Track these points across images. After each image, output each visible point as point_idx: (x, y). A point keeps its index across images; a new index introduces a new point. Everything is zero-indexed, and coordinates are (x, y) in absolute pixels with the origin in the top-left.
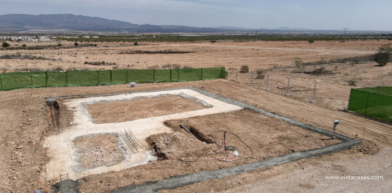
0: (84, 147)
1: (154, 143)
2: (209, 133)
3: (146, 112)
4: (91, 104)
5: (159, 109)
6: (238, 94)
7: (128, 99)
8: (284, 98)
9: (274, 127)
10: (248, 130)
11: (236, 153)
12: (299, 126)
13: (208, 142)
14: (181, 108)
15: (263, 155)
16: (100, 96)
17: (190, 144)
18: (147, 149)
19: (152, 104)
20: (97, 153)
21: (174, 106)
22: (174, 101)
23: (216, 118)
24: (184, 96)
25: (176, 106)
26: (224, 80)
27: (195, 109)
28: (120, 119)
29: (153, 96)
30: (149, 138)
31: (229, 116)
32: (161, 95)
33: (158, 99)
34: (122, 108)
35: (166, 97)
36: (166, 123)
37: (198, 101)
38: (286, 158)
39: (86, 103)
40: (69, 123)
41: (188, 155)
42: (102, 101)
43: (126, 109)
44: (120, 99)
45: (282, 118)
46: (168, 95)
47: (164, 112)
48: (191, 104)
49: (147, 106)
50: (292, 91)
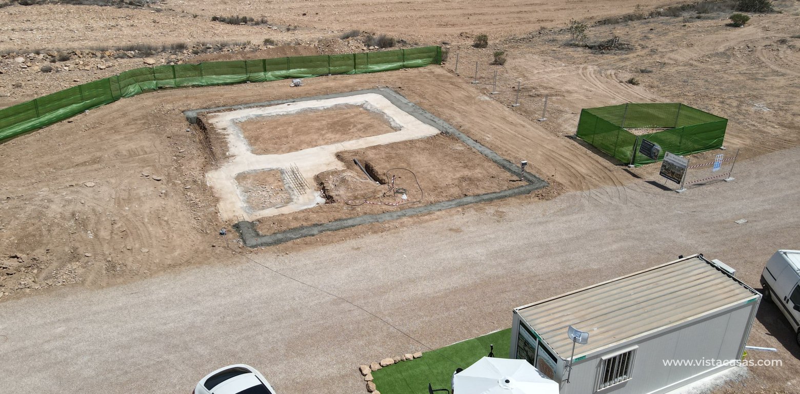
0: (249, 186)
1: (322, 184)
2: (385, 171)
3: (315, 137)
4: (243, 120)
5: (332, 132)
6: (446, 103)
7: (292, 113)
8: (507, 112)
9: (464, 162)
10: (431, 167)
11: (405, 197)
12: (495, 162)
13: (382, 182)
14: (361, 130)
15: (432, 199)
16: (254, 107)
17: (360, 185)
18: (315, 190)
19: (324, 122)
20: (264, 193)
21: (352, 127)
22: (353, 117)
23: (400, 149)
24: (369, 107)
25: (355, 126)
26: (437, 69)
27: (378, 133)
28: (284, 147)
29: (325, 108)
30: (318, 176)
31: (417, 145)
32: (336, 105)
33: (333, 112)
34: (286, 130)
35: (343, 109)
36: (339, 156)
37: (385, 117)
38: (454, 203)
39: (237, 120)
40: (224, 154)
41: (356, 198)
42: (258, 116)
43: (290, 130)
44: (281, 114)
45: (482, 149)
46: (348, 106)
47: (338, 136)
48: (376, 123)
49: (316, 124)
50: (530, 96)
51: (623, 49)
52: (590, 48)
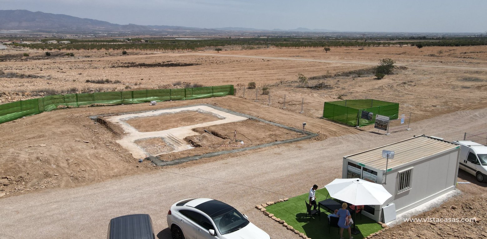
0: (144, 145)
1: (190, 141)
2: (225, 134)
3: (175, 124)
4: (127, 119)
5: (185, 122)
6: (245, 108)
7: (156, 115)
8: (281, 110)
9: (268, 129)
10: (251, 132)
11: (242, 143)
12: (285, 128)
13: (224, 138)
14: (201, 120)
15: (258, 143)
16: (132, 113)
17: (214, 139)
18: (187, 144)
19: (178, 118)
20: (155, 148)
21: (195, 120)
22: (194, 116)
23: (229, 126)
24: (201, 111)
25: (197, 119)
26: (233, 97)
27: (212, 121)
28: (159, 129)
29: (176, 112)
30: (186, 138)
31: (238, 124)
32: (182, 111)
33: (180, 115)
34: (156, 122)
35: (186, 113)
36: (194, 130)
37: (213, 114)
38: (271, 144)
39: (123, 119)
40: (123, 133)
41: (214, 145)
42: (135, 117)
43: (159, 122)
44: (150, 116)
45: (275, 124)
46: (188, 111)
47: (189, 123)
48: (208, 117)
49: (174, 119)
50: (290, 105)
51: (327, 88)
52: (311, 88)
